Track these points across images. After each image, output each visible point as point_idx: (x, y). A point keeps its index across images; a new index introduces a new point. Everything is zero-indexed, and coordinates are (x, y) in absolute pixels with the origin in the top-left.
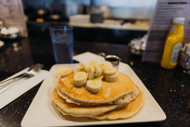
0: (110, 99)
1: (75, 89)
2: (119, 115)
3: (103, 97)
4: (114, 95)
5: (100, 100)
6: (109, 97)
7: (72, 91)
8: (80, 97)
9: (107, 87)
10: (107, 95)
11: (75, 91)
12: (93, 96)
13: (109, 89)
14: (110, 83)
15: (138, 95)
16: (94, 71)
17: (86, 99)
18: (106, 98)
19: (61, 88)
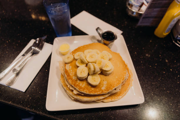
0: (105, 91)
1: (79, 81)
2: (111, 99)
3: (101, 90)
4: (109, 89)
5: (98, 93)
6: (105, 90)
7: (77, 83)
8: (83, 90)
9: (103, 81)
10: (103, 88)
11: (79, 84)
12: (93, 89)
13: (105, 83)
14: (106, 77)
15: (127, 79)
16: (94, 70)
17: (88, 92)
18: (103, 90)
19: (68, 79)
